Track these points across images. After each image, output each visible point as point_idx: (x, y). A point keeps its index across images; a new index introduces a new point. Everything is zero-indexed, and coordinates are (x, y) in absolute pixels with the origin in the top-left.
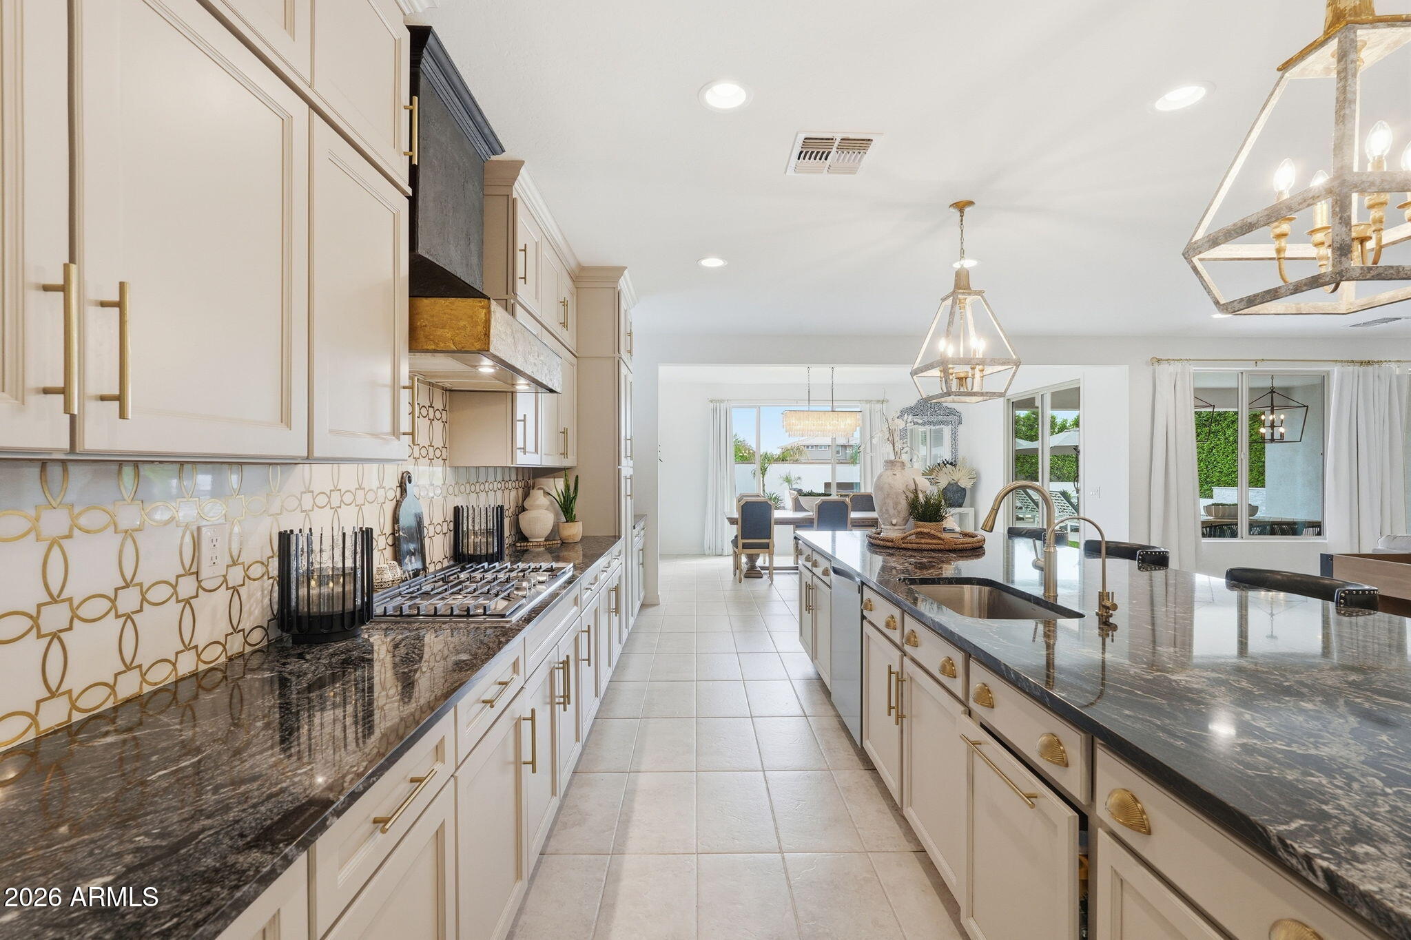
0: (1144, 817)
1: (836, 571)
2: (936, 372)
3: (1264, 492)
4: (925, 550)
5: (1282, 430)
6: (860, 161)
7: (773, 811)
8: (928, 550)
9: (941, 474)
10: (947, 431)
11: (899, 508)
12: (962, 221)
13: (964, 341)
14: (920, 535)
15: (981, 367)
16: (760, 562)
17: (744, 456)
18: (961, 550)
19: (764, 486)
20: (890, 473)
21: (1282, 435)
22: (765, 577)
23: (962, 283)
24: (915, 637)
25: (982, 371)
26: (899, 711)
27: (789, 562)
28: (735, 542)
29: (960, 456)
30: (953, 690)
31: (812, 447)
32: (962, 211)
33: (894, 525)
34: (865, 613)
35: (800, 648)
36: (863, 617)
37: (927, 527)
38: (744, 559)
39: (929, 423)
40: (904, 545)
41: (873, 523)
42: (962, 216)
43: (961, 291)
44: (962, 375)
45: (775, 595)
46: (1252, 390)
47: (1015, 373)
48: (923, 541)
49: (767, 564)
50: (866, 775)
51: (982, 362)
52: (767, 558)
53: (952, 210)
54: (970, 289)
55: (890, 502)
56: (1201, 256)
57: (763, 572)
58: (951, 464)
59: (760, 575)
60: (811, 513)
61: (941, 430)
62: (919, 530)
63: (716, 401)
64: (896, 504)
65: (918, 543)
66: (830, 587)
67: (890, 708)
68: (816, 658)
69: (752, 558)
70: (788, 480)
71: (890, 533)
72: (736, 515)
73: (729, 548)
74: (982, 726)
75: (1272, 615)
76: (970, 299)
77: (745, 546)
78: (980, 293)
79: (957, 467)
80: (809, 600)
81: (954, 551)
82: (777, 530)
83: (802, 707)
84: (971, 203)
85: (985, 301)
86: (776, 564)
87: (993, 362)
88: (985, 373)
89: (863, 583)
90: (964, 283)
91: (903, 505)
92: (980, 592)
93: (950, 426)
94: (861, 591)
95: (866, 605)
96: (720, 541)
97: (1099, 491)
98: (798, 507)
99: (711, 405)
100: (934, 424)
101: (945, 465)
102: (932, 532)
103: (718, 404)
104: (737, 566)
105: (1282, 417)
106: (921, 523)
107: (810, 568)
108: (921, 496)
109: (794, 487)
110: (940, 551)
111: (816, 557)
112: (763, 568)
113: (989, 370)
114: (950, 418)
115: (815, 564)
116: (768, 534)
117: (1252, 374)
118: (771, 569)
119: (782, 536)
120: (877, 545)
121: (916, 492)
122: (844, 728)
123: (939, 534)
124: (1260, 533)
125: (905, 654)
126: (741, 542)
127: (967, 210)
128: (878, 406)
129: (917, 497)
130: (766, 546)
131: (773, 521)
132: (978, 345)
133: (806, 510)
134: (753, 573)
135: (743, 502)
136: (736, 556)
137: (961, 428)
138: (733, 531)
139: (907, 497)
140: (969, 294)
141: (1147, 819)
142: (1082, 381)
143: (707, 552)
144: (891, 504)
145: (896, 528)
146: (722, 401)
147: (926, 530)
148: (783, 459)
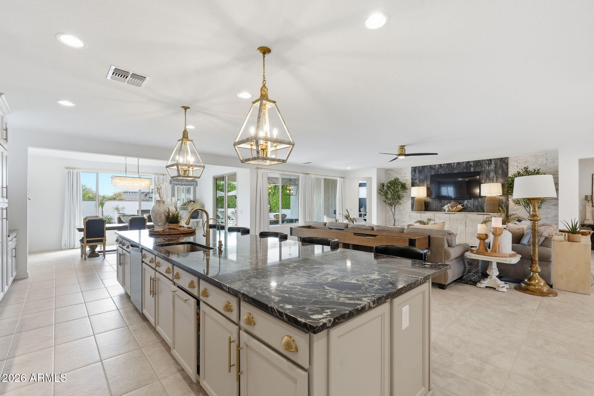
0: (253, 320)
1: (132, 246)
2: (175, 167)
3: (290, 211)
4: (172, 234)
5: (292, 192)
6: (142, 83)
7: (98, 349)
8: (173, 234)
9: (189, 206)
10: (192, 188)
11: (162, 219)
12: (185, 113)
13: (186, 157)
14: (170, 229)
15: (192, 167)
16: (98, 249)
17: (88, 197)
18: (186, 234)
19: (102, 212)
20: (158, 205)
21: (292, 193)
22: (101, 256)
23: (185, 135)
24: (159, 264)
25: (193, 168)
26: (154, 293)
27: (114, 247)
28: (82, 241)
29: (197, 197)
30: (169, 277)
31: (132, 193)
32: (186, 110)
33: (160, 226)
34: (143, 260)
35: (118, 284)
36: (143, 262)
37: (173, 226)
38: (88, 249)
39: (185, 185)
40: (163, 233)
41: (153, 227)
42: (186, 112)
43: (184, 139)
44: (185, 169)
45: (106, 263)
46: (282, 179)
47: (203, 171)
48: (171, 231)
49: (102, 250)
50: (144, 324)
51: (192, 166)
52: (102, 247)
53: (182, 108)
54: (188, 138)
55: (158, 217)
56: (238, 146)
57: (99, 254)
58: (193, 201)
59: (98, 255)
60: (127, 224)
61: (190, 188)
62: (169, 227)
63: (70, 168)
64: (160, 218)
65: (169, 232)
66: (130, 253)
67: (151, 292)
68: (124, 285)
69: (93, 248)
70: (117, 209)
71: (158, 229)
72: (82, 227)
73: (78, 244)
74: (178, 287)
75: (290, 248)
76: (188, 142)
77: (88, 242)
78: (191, 141)
79: (196, 203)
80: (121, 262)
81: (183, 234)
82: (108, 233)
83: (116, 306)
84: (189, 108)
85: (193, 144)
86: (106, 250)
87: (196, 166)
88: (194, 169)
89: (142, 248)
90: (186, 136)
91: (163, 217)
92: (187, 247)
93: (193, 186)
94: (141, 252)
95: (144, 256)
96: (72, 240)
97: (242, 211)
98: (120, 221)
99: (67, 170)
100: (187, 185)
101: (191, 202)
102: (175, 227)
103: (71, 170)
104: (83, 252)
105: (292, 188)
106: (170, 224)
107: (122, 247)
108: (171, 214)
109: (121, 212)
110: (178, 234)
111: (124, 241)
112: (99, 252)
113: (195, 168)
114: (193, 183)
115: (124, 245)
116: (103, 235)
117: (282, 174)
118: (104, 252)
119: (110, 236)
120: (152, 234)
121: (169, 213)
122: (136, 309)
123: (177, 228)
124: (287, 223)
125: (156, 271)
126: (85, 240)
127: (188, 110)
128: (162, 176)
129: (169, 214)
130: (101, 241)
131: (105, 229)
132: (191, 159)
133: (124, 223)
134: (93, 254)
135: (87, 220)
136: (83, 248)
137: (197, 187)
138: (82, 235)
139: (165, 214)
140: (188, 141)
141: (254, 320)
142: (237, 172)
143: (63, 247)
144: (158, 218)
145: (160, 227)
146: (74, 168)
147: (172, 227)
148: (114, 199)
